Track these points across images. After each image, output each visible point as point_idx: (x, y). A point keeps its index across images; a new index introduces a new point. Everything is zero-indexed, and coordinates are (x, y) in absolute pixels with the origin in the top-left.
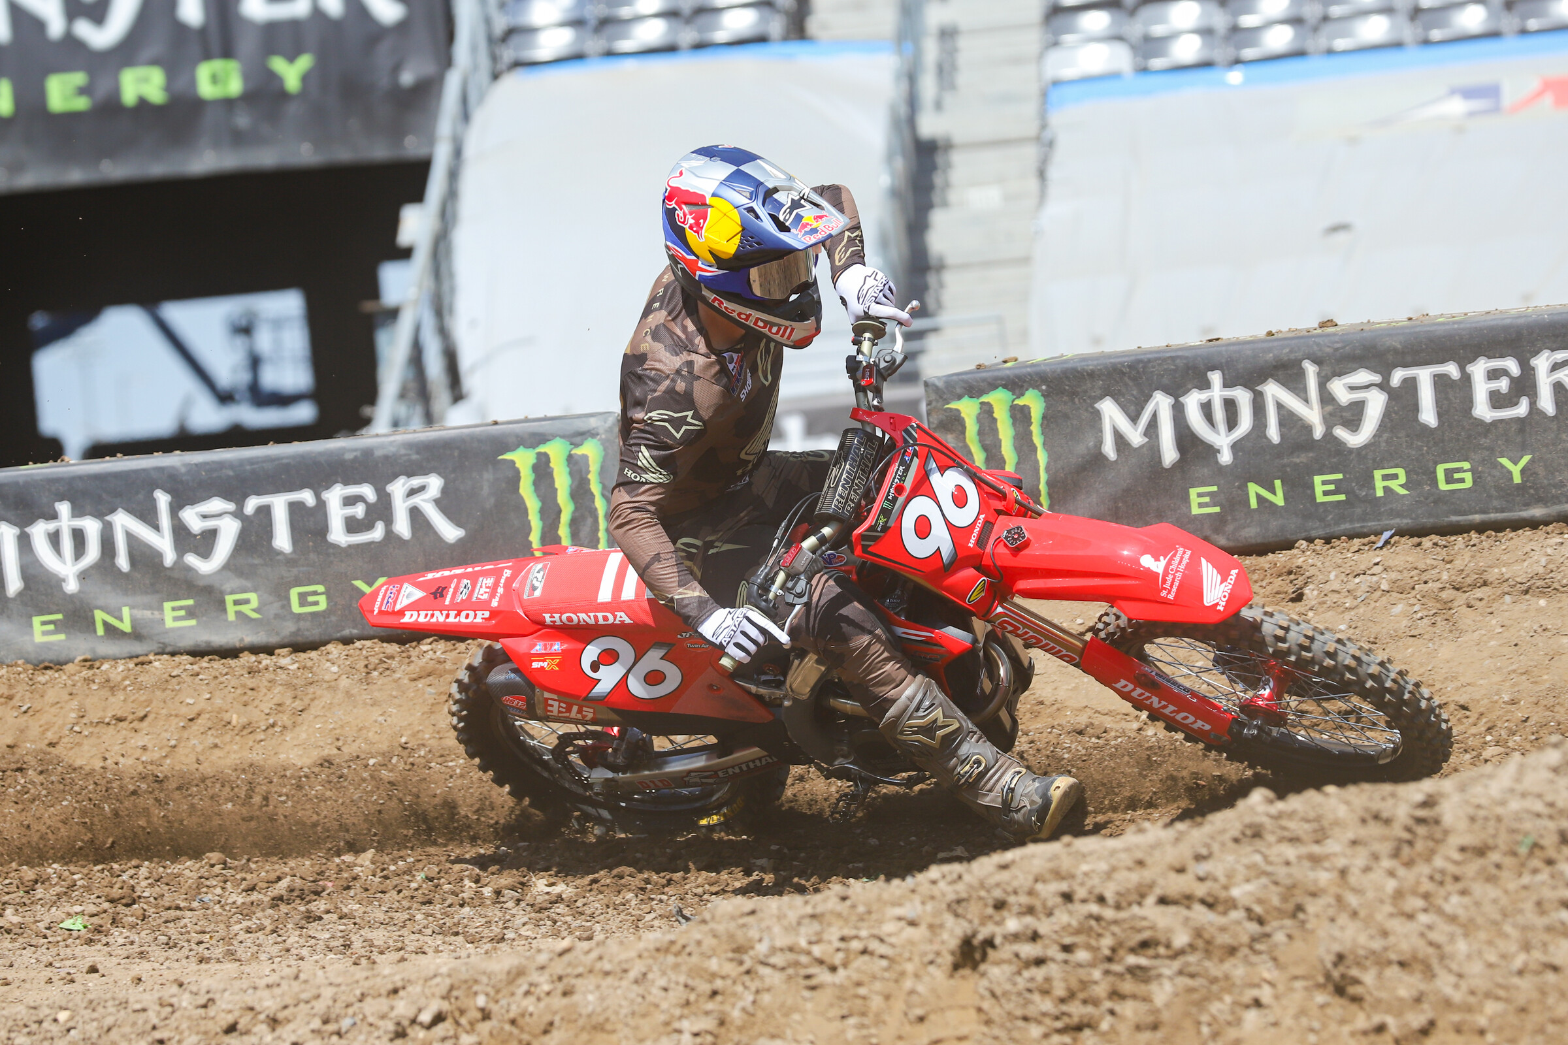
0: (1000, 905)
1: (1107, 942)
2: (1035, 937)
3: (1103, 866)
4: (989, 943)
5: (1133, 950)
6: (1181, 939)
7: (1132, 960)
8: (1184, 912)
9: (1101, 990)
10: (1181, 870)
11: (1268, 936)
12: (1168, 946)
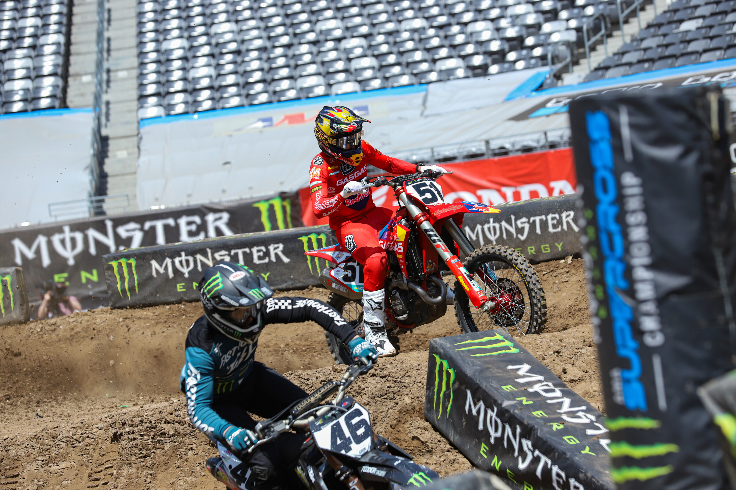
0: (124, 424)
1: (153, 433)
2: (133, 433)
3: (151, 413)
4: (121, 434)
5: (159, 436)
6: (172, 432)
7: (159, 438)
8: (173, 425)
9: (151, 447)
10: (172, 414)
11: (195, 431)
12: (168, 435)
